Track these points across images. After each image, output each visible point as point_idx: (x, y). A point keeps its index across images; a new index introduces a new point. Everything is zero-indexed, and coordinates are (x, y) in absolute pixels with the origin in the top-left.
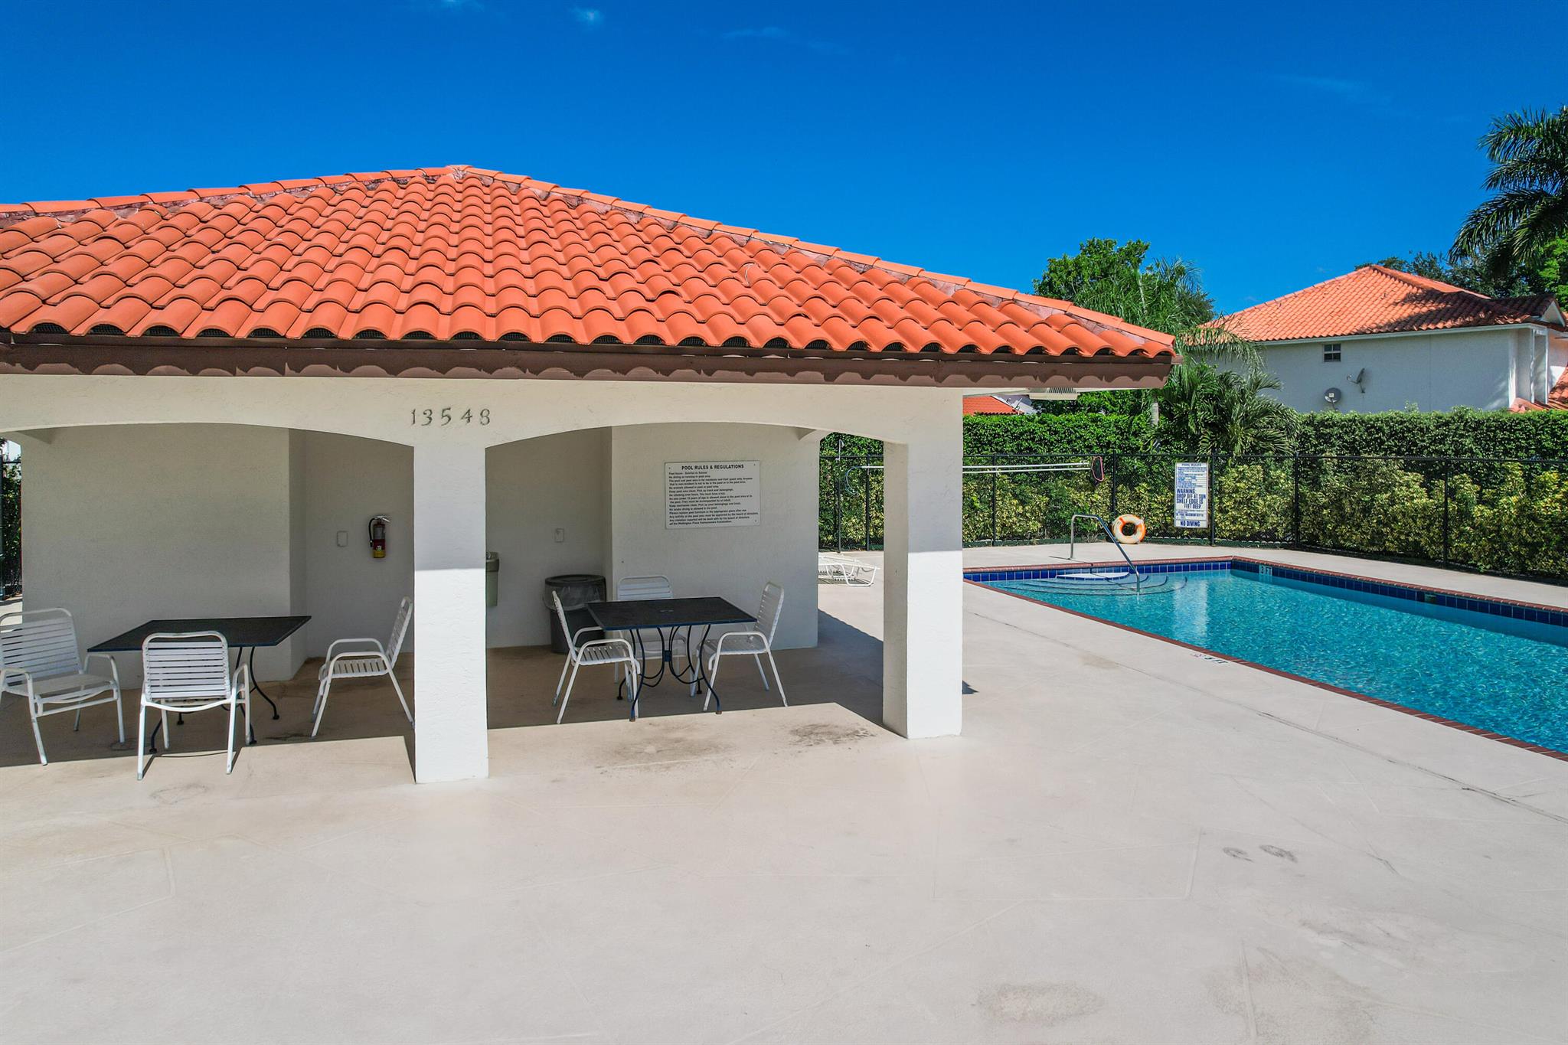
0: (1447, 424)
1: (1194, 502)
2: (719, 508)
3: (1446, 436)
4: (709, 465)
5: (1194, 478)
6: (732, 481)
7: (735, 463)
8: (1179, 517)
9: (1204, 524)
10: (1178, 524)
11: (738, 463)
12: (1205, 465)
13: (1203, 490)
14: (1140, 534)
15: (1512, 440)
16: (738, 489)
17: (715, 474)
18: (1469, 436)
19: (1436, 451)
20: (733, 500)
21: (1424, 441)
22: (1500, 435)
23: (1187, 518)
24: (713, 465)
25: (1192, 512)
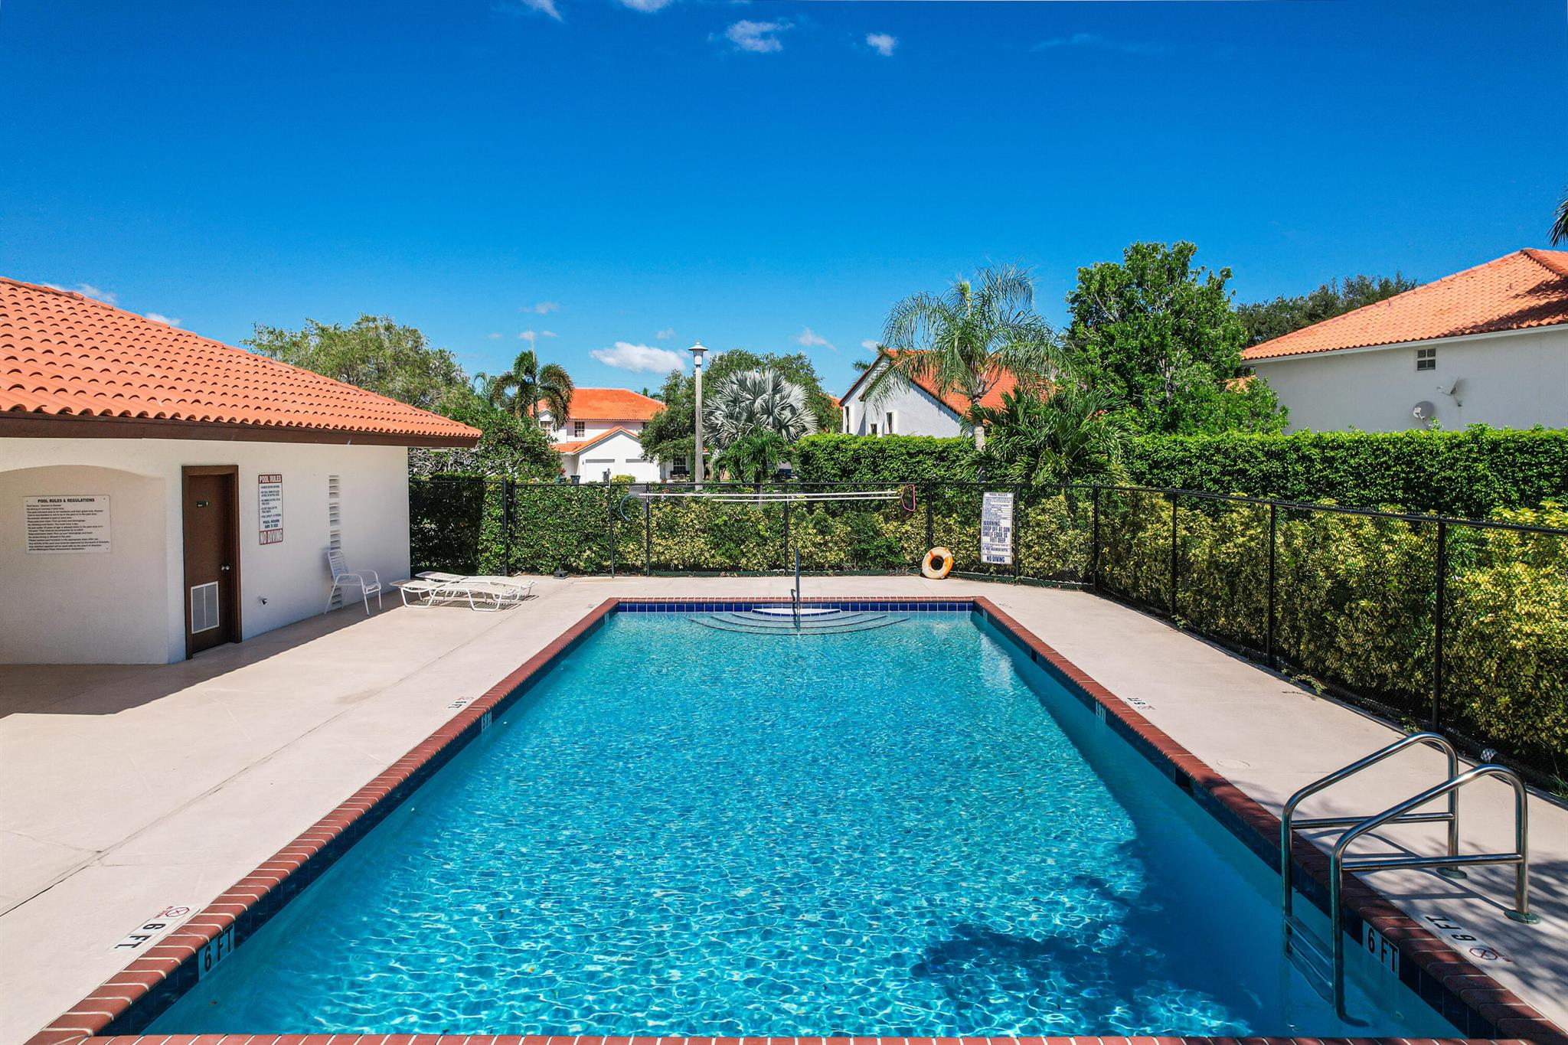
0: (1459, 445)
1: (999, 535)
2: (73, 536)
3: (1457, 460)
4: (62, 498)
5: (999, 507)
6: (83, 513)
7: (87, 497)
8: (986, 551)
9: (1008, 561)
10: (984, 559)
11: (89, 497)
12: (1010, 495)
13: (1007, 523)
14: (944, 570)
15: (1534, 465)
16: (90, 520)
17: (67, 506)
18: (1484, 460)
19: (1444, 478)
20: (85, 530)
21: (1432, 466)
22: (1520, 459)
23: (993, 553)
24: (66, 498)
25: (997, 548)
